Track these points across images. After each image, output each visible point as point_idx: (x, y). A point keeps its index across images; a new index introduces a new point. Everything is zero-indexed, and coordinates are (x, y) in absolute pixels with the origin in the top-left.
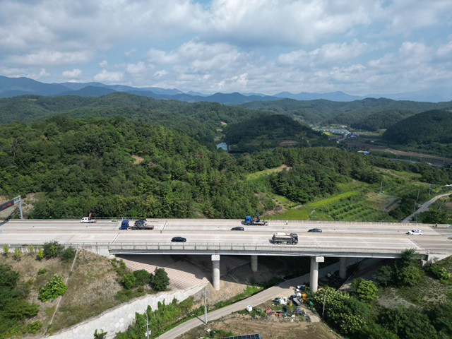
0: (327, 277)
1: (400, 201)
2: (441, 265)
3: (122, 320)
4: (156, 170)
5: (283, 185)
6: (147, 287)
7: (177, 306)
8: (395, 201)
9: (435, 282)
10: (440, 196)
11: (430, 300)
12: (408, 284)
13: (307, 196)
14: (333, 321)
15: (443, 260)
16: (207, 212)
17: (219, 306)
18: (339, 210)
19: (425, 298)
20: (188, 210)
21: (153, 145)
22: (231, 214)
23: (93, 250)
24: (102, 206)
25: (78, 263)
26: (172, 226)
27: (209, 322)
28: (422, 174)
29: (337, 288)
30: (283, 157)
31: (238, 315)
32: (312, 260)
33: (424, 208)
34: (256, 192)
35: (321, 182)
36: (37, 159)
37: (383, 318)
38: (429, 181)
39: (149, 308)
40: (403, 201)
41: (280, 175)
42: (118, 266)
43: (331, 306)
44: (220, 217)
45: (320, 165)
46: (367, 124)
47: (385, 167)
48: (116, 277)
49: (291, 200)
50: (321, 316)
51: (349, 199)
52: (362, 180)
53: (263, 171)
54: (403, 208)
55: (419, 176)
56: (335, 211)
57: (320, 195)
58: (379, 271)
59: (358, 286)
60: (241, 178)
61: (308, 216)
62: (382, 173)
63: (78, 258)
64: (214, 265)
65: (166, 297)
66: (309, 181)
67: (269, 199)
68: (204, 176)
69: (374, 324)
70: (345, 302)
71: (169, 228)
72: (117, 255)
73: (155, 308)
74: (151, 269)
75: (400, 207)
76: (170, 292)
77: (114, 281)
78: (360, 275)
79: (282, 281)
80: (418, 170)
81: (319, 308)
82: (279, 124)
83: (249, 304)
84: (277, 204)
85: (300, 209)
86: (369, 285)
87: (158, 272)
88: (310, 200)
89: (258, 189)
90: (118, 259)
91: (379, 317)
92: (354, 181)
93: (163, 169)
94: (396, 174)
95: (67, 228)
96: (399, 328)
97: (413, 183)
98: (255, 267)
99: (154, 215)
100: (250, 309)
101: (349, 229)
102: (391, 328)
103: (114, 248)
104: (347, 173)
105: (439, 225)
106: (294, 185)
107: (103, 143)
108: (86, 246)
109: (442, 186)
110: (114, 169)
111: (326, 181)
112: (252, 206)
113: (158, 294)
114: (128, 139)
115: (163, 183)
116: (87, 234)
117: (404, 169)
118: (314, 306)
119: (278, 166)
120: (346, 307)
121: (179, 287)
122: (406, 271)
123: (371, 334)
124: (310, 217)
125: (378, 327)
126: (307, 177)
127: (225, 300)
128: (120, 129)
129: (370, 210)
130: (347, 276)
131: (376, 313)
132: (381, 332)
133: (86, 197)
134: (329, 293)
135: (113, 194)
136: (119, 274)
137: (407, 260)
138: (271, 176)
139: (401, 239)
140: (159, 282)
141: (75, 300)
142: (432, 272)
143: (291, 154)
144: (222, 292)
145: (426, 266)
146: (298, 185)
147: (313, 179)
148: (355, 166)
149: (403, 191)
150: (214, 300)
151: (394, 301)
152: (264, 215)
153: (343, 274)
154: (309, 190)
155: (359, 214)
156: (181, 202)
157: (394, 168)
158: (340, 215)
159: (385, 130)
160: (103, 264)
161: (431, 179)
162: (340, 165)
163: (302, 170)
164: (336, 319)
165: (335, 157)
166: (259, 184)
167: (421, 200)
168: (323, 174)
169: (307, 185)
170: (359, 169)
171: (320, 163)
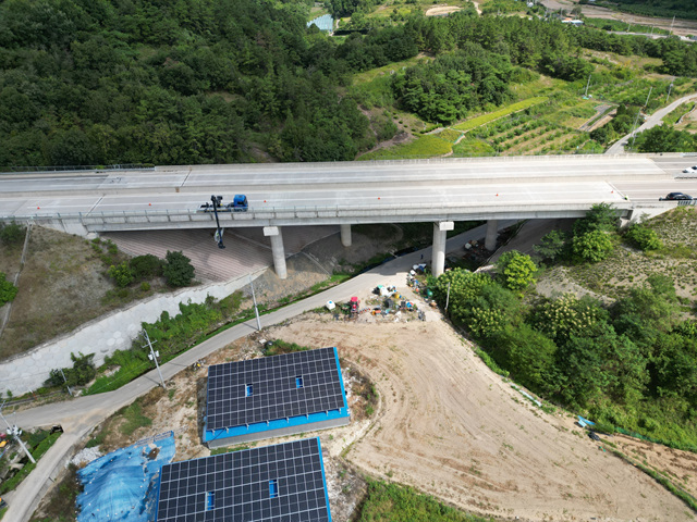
0: (463, 249)
1: (615, 112)
3: (117, 334)
5: (413, 92)
6: (158, 282)
8: (607, 111)
9: (634, 255)
10: (686, 99)
13: (453, 110)
14: (459, 318)
18: (505, 134)
22: (313, 151)
23: (57, 227)
25: (32, 249)
26: (200, 178)
27: (264, 329)
28: (664, 59)
30: (421, 38)
31: (313, 315)
32: (435, 227)
33: (653, 120)
34: (365, 108)
35: (481, 84)
38: (673, 71)
39: (165, 314)
40: (620, 110)
41: (410, 72)
42: (105, 251)
43: (459, 296)
45: (484, 52)
47: (603, 50)
48: (102, 269)
49: (426, 120)
50: (442, 311)
51: (527, 112)
52: (553, 75)
53: (384, 68)
54: (617, 124)
55: (658, 62)
56: (498, 136)
57: (478, 108)
61: (450, 146)
62: (594, 61)
63: (30, 241)
65: (194, 296)
66: (459, 82)
67: (385, 119)
69: (522, 324)
70: (482, 292)
71: (193, 182)
72: (102, 233)
75: (612, 121)
76: (199, 288)
77: (97, 275)
80: (659, 52)
83: (330, 300)
84: (400, 127)
85: (438, 135)
86: (523, 263)
87: (170, 256)
88: (458, 117)
89: (368, 102)
90: (103, 239)
92: (543, 77)
94: (618, 62)
95: (14, 188)
97: (643, 78)
98: (347, 240)
99: (172, 159)
100: (332, 306)
103: (93, 221)
104: (533, 64)
106: (432, 92)
108: (43, 220)
111: (490, 82)
112: (353, 136)
113: (176, 293)
117: (635, 51)
118: (434, 298)
120: (480, 299)
121: (216, 278)
124: (453, 148)
125: (526, 330)
126: (456, 75)
129: (560, 131)
132: (529, 337)
136: (107, 264)
137: (595, 220)
142: (634, 239)
143: (436, 31)
146: (440, 92)
147: (468, 78)
148: (549, 47)
149: (625, 92)
150: (279, 293)
153: (490, 244)
154: (459, 99)
155: (539, 138)
156: (220, 133)
157: (617, 49)
158: (508, 141)
160: (76, 248)
161: (678, 68)
162: (521, 49)
163: (450, 61)
164: (464, 317)
165: (514, 34)
166: (370, 93)
167: (652, 107)
168: (488, 68)
169: (454, 90)
170: (554, 54)
171: (484, 47)
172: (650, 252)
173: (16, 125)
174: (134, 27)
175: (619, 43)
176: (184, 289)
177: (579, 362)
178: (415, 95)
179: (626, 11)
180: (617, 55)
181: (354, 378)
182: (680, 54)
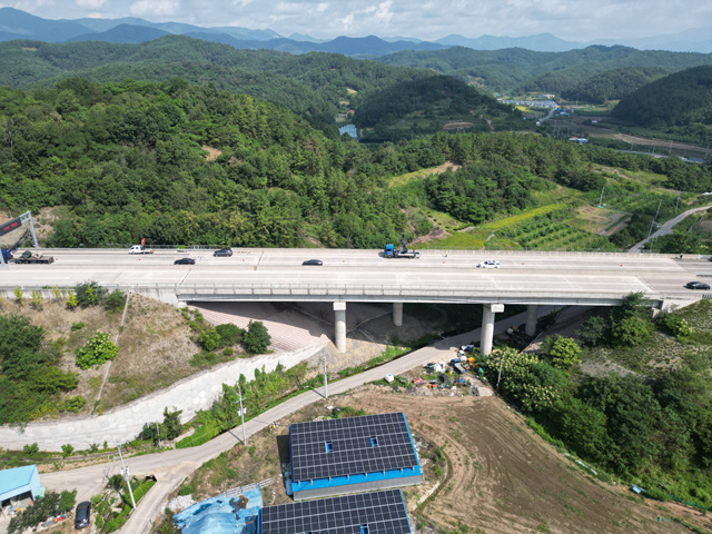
0: (506, 333)
1: (629, 219)
2: (681, 316)
3: (203, 394)
4: (242, 171)
5: (446, 194)
6: (238, 348)
7: (283, 374)
8: (621, 220)
9: (668, 340)
10: (692, 211)
11: (658, 365)
12: (628, 343)
13: (483, 211)
14: (512, 394)
15: (684, 308)
16: (326, 238)
17: (345, 374)
18: (532, 234)
19: (651, 363)
20: (295, 235)
21: (236, 128)
22: (364, 241)
23: (153, 295)
24: (160, 228)
25: (131, 314)
26: (272, 259)
27: (330, 397)
28: (669, 176)
29: (521, 349)
30: (448, 149)
31: (373, 386)
32: (485, 310)
33: (666, 228)
34: (402, 206)
35: (506, 190)
36: (49, 151)
37: (585, 390)
38: (679, 187)
39: (242, 378)
40: (634, 218)
41: (442, 178)
42: (193, 318)
43: (510, 374)
44: (346, 247)
45: (507, 162)
46: (589, 92)
47: (611, 164)
48: (191, 335)
49: (458, 219)
50: (494, 388)
51: (549, 216)
52: (572, 185)
53: (415, 173)
54: (633, 230)
55: (664, 178)
56: (525, 235)
57: (505, 211)
58: (586, 324)
59: (552, 346)
60: (380, 184)
61: (482, 243)
62: (605, 175)
63: (130, 307)
64: (337, 316)
65: (266, 363)
66: (487, 188)
67: (422, 217)
68: (319, 180)
69: (572, 399)
70: (532, 369)
71: (267, 262)
72: (190, 303)
73: (250, 377)
74: (242, 323)
75: (628, 228)
76: (272, 356)
77: (187, 339)
78: (557, 331)
79: (439, 339)
80: (664, 170)
81: (492, 377)
82: (443, 93)
83: (389, 372)
84: (435, 224)
85: (470, 232)
86: (568, 345)
87: (253, 327)
88: (487, 218)
89: (405, 202)
90: (192, 308)
91: (580, 389)
92: (559, 187)
93: (254, 169)
94: (627, 176)
95: (108, 262)
96: (608, 404)
97: (652, 191)
98: (398, 320)
99: (244, 243)
100: (391, 379)
101: (546, 262)
102: (596, 405)
103: (184, 292)
104: (550, 175)
105: (685, 256)
106: (463, 195)
107: (154, 125)
108: (141, 289)
109: (698, 195)
110: (175, 169)
111: (515, 188)
112: (396, 229)
113: (254, 359)
114: (194, 119)
115: (255, 192)
116: (141, 272)
117: (642, 168)
118: (485, 375)
119: (439, 164)
120: (532, 375)
121: (286, 348)
122: (627, 324)
123: (567, 412)
124: (485, 245)
125: (577, 403)
126: (484, 182)
127: (353, 366)
128: (180, 101)
129: (580, 234)
130: (537, 333)
131: (575, 383)
132: (581, 409)
133: (134, 214)
134: (508, 356)
135: (176, 208)
136: (194, 329)
137: (630, 308)
138: (427, 180)
139: (624, 278)
140: (255, 341)
141: (132, 366)
142: (666, 326)
143: (461, 143)
144: (349, 356)
145: (658, 317)
146: (471, 194)
147: (495, 184)
148: (563, 163)
149: (636, 203)
150: (339, 366)
151: (606, 367)
152: (414, 242)
153: (530, 330)
154: (487, 202)
155: (562, 239)
156: (285, 222)
157: (625, 165)
158: (534, 241)
159: (617, 102)
160: (169, 315)
161: (682, 184)
162: (539, 162)
163: (478, 169)
164: (516, 392)
165: (532, 149)
166: (407, 194)
167: (663, 217)
168: (511, 177)
169: (483, 195)
170: (568, 167)
171: (507, 158)
172: (682, 338)
173: (110, 208)
174: (203, 130)
175: (627, 160)
176: (260, 356)
177: (630, 431)
178: (447, 197)
179: (628, 133)
180: (626, 171)
181: (420, 443)
182: (683, 172)
